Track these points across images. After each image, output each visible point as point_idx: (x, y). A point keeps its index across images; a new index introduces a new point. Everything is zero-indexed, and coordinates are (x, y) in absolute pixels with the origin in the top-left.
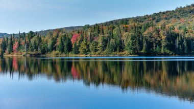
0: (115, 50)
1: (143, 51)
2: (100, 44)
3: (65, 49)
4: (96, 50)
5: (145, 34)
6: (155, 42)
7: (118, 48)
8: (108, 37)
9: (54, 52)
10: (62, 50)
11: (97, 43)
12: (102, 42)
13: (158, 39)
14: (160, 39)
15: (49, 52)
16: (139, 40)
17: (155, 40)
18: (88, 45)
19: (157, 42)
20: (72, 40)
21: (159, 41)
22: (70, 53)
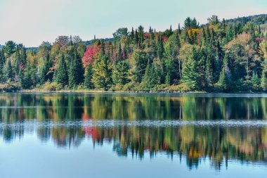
0: (163, 81)
1: (219, 84)
2: (134, 68)
3: (71, 78)
4: (125, 81)
5: (229, 47)
6: (249, 66)
7: (167, 77)
8: (150, 53)
9: (48, 85)
10: (64, 81)
11: (127, 67)
12: (138, 65)
13: (256, 58)
14: (259, 59)
15: (38, 85)
16: (213, 60)
17: (250, 60)
18: (110, 71)
19: (253, 65)
20: (83, 60)
21: (258, 64)
22: (79, 87)
